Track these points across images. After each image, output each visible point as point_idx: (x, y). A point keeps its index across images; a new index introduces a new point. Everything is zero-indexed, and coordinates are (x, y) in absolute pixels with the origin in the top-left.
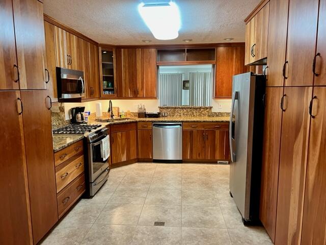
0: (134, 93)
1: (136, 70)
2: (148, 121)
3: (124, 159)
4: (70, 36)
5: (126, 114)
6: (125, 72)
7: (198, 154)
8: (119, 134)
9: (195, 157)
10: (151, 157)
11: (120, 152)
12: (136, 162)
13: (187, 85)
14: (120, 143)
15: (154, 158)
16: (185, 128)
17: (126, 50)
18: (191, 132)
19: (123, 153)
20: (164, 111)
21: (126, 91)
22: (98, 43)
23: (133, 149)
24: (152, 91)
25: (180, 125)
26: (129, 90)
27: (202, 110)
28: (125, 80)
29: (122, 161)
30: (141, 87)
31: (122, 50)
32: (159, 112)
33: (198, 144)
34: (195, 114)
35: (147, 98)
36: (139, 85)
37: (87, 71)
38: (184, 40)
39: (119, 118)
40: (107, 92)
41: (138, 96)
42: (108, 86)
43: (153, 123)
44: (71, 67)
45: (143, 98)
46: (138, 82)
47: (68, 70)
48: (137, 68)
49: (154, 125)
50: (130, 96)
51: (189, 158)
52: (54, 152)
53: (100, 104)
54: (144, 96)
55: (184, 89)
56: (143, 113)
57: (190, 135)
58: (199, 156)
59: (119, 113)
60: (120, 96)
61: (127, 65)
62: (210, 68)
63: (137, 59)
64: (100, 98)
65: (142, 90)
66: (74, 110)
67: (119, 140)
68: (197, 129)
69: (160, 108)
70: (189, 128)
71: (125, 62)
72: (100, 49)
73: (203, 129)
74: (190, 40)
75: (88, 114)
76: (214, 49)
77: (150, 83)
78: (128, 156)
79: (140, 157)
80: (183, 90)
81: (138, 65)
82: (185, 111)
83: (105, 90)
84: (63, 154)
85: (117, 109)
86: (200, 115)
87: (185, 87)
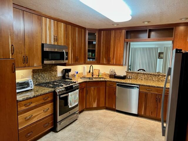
0: (107, 61)
1: (110, 45)
2: (113, 82)
3: (95, 105)
4: (57, 23)
5: (103, 74)
6: (103, 46)
7: (151, 112)
8: (92, 88)
9: (148, 114)
10: (114, 108)
11: (92, 101)
12: (104, 109)
13: (161, 56)
14: (92, 95)
15: (116, 109)
16: (141, 90)
17: (105, 32)
18: (146, 94)
19: (94, 102)
20: (130, 75)
21: (102, 60)
22: (85, 28)
23: (102, 99)
24: (120, 60)
25: (138, 87)
26: (105, 59)
27: (160, 77)
28: (103, 52)
29: (93, 107)
30: (112, 57)
31: (102, 32)
32: (126, 75)
33: (151, 104)
34: (154, 79)
35: (116, 65)
36: (111, 56)
37: (74, 46)
38: (144, 22)
39: (97, 77)
40: (91, 60)
41: (110, 63)
42: (92, 56)
43: (117, 83)
44: (58, 43)
45: (113, 65)
46: (110, 53)
47: (54, 45)
48: (111, 43)
49: (118, 85)
50: (105, 63)
51: (143, 114)
52: (17, 101)
53: (86, 67)
54: (114, 63)
55: (159, 58)
56: (113, 75)
57: (145, 96)
58: (152, 114)
59: (99, 73)
60: (99, 63)
61: (104, 42)
62: (171, 44)
63: (112, 38)
64: (85, 63)
65: (113, 59)
66: (64, 70)
67: (92, 92)
68: (151, 92)
69: (127, 72)
70: (144, 91)
71: (103, 40)
72: (87, 32)
73: (156, 93)
74: (148, 22)
75: (76, 73)
76: (173, 28)
77: (119, 54)
78: (98, 104)
79: (107, 106)
80: (158, 60)
81: (111, 41)
82: (146, 76)
83: (89, 58)
84: (29, 103)
85: (98, 71)
86: (158, 81)
87: (160, 57)
